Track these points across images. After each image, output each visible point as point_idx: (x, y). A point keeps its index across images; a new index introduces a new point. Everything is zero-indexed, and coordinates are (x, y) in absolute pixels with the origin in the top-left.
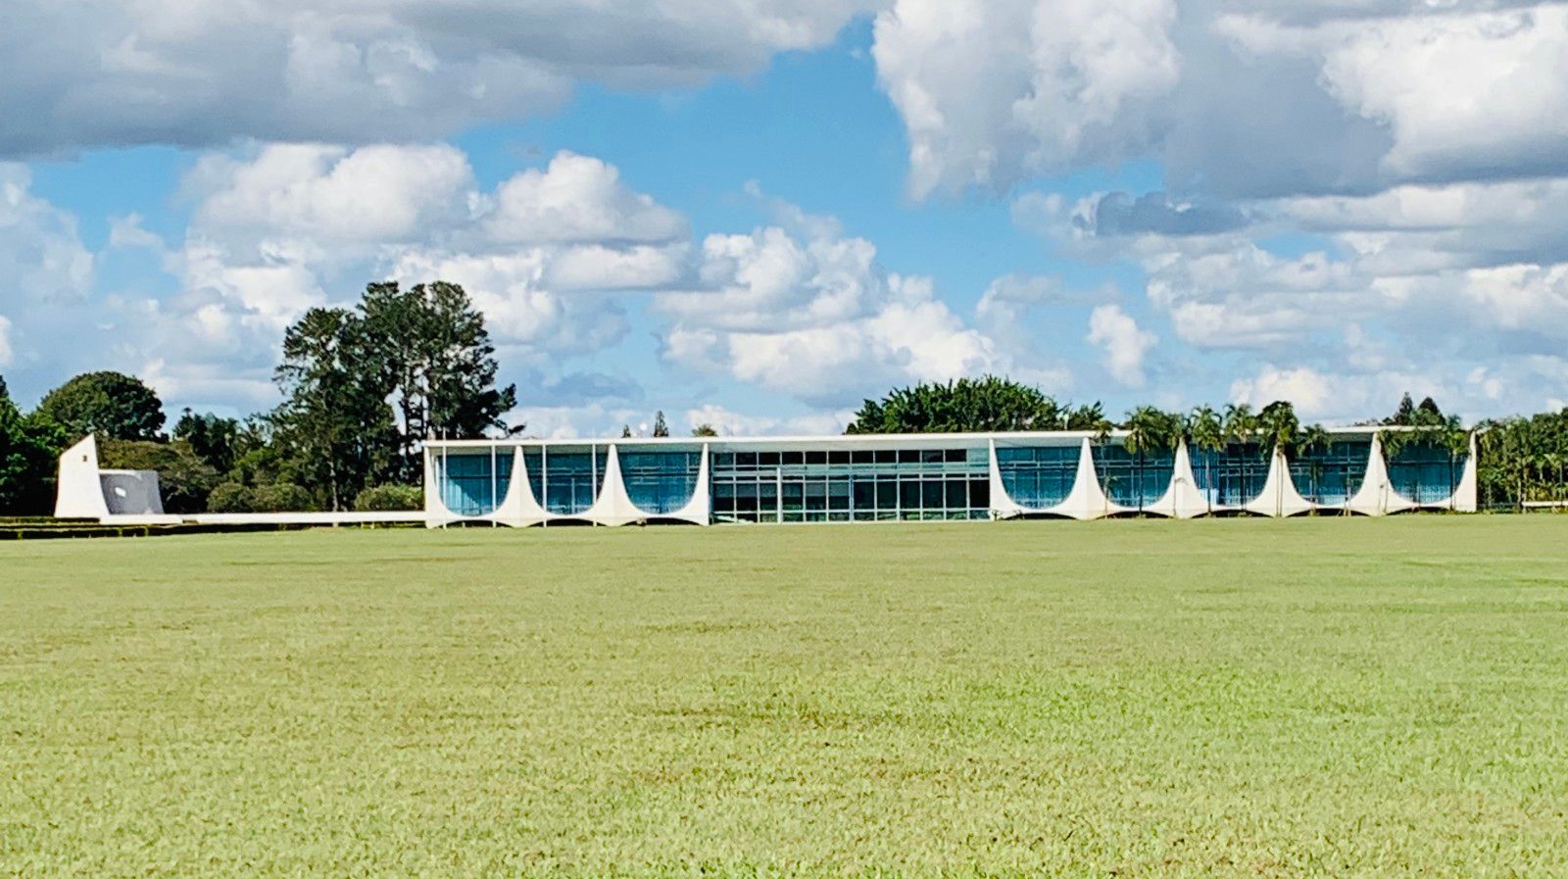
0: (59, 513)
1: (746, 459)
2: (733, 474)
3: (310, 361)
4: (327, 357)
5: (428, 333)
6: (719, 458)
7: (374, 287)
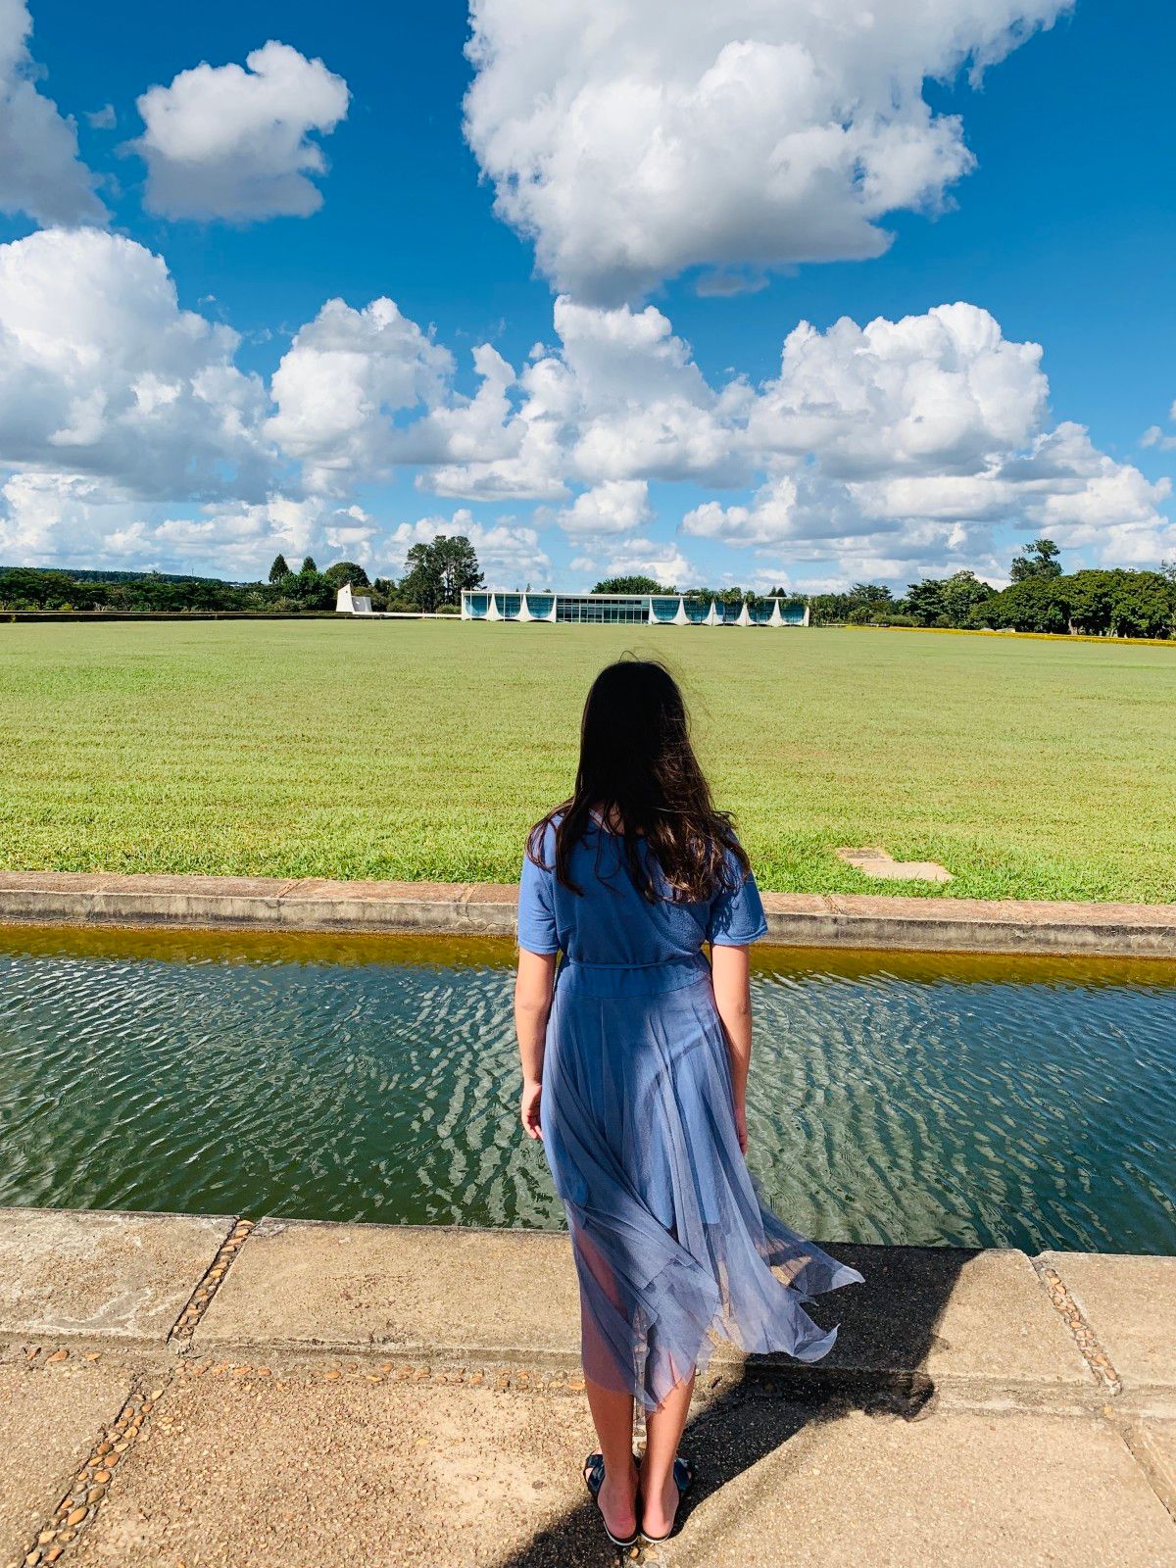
0: (338, 610)
1: (568, 601)
2: (564, 606)
3: (416, 562)
4: (421, 561)
5: (457, 554)
6: (560, 601)
7: (438, 537)
